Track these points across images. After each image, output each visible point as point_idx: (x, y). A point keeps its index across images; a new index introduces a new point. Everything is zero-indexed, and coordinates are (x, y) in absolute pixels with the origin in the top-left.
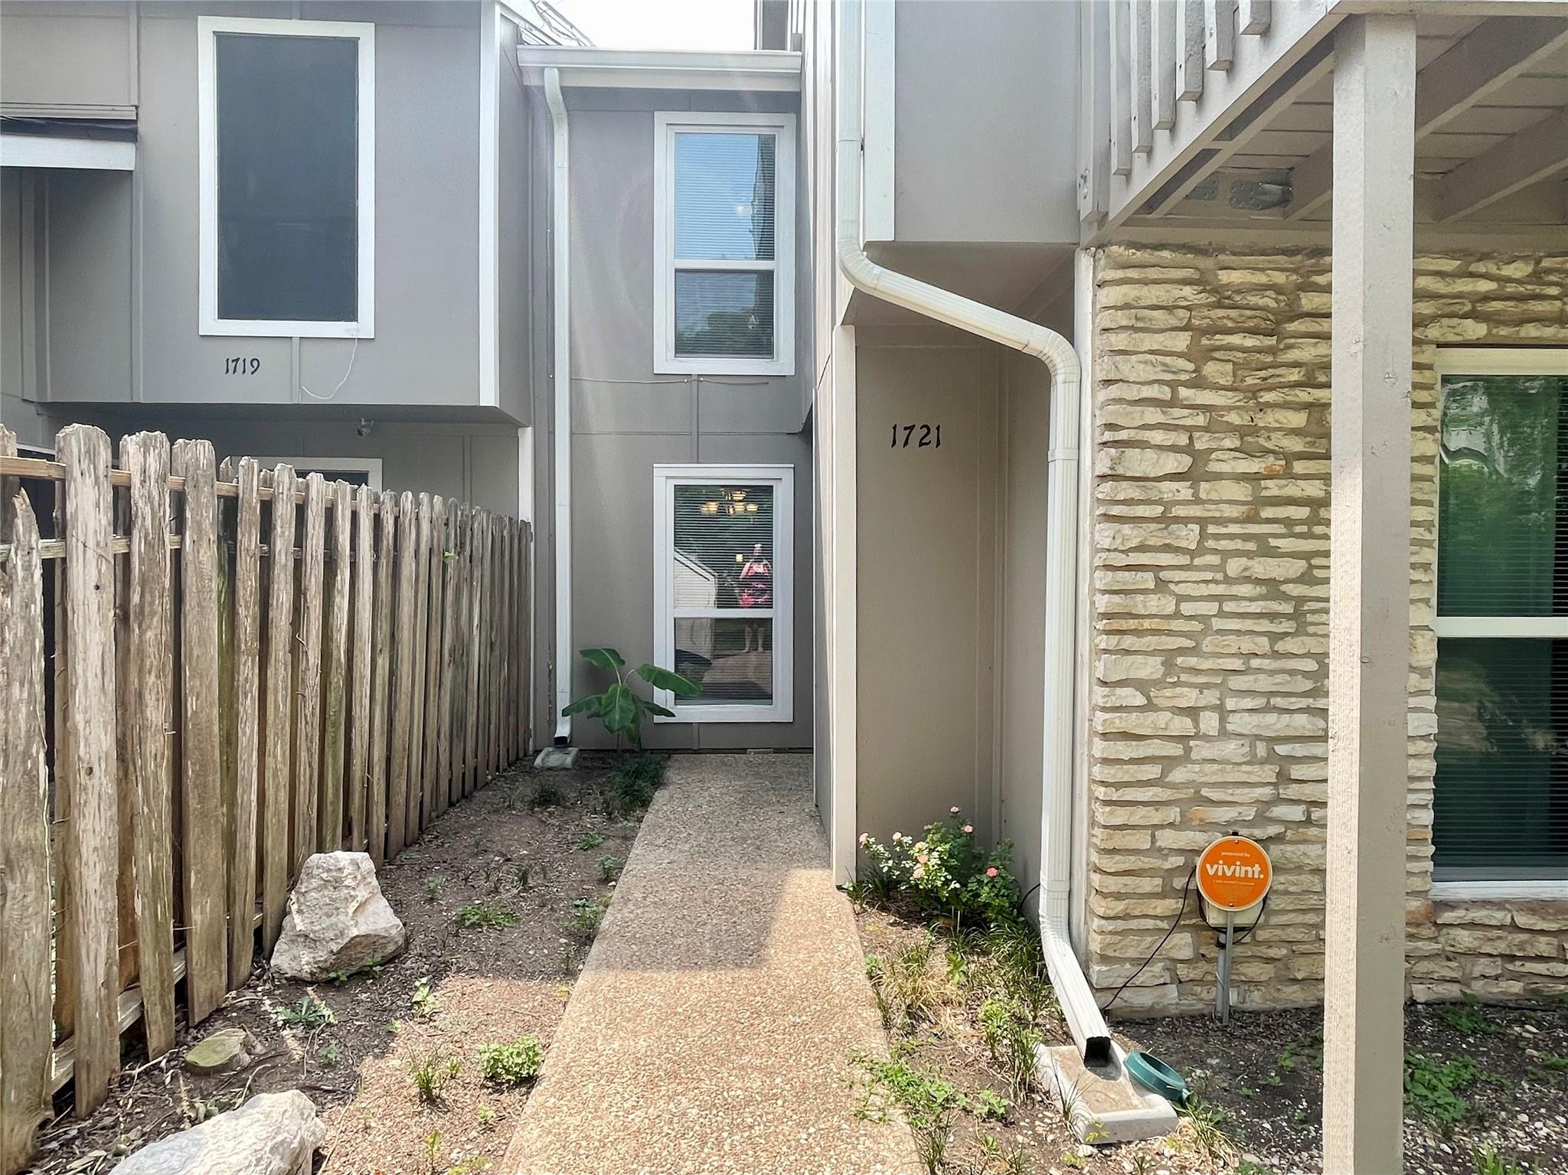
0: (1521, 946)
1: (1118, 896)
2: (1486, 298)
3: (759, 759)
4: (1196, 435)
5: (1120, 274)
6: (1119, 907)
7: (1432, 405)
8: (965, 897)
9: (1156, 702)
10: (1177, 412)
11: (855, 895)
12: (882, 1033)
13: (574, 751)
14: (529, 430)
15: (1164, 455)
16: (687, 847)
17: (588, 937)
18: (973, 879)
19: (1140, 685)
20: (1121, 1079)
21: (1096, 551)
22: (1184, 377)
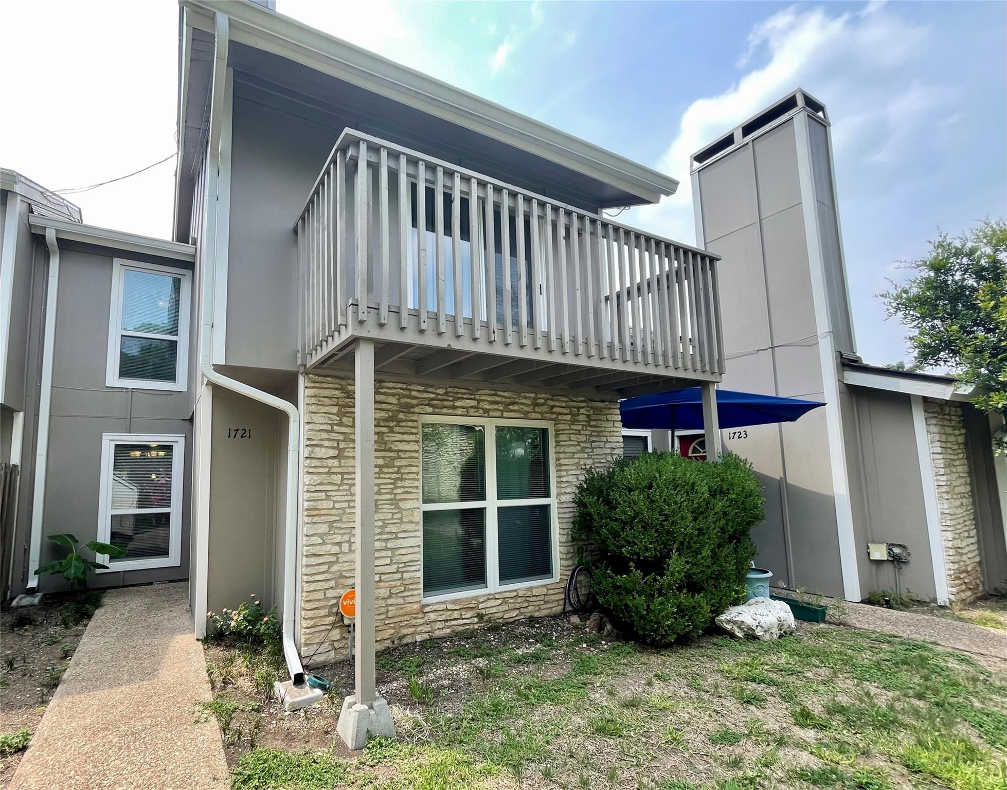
0: (450, 616)
1: (311, 619)
2: (432, 399)
3: (160, 587)
4: (340, 443)
5: (313, 385)
6: (311, 623)
7: (417, 434)
8: (254, 632)
9: (326, 541)
10: (333, 434)
11: (205, 641)
12: (211, 692)
13: (40, 595)
14: (21, 414)
15: (328, 450)
16: (115, 634)
17: (54, 685)
18: (259, 624)
19: (320, 535)
20: (307, 688)
21: (304, 485)
22: (336, 422)
